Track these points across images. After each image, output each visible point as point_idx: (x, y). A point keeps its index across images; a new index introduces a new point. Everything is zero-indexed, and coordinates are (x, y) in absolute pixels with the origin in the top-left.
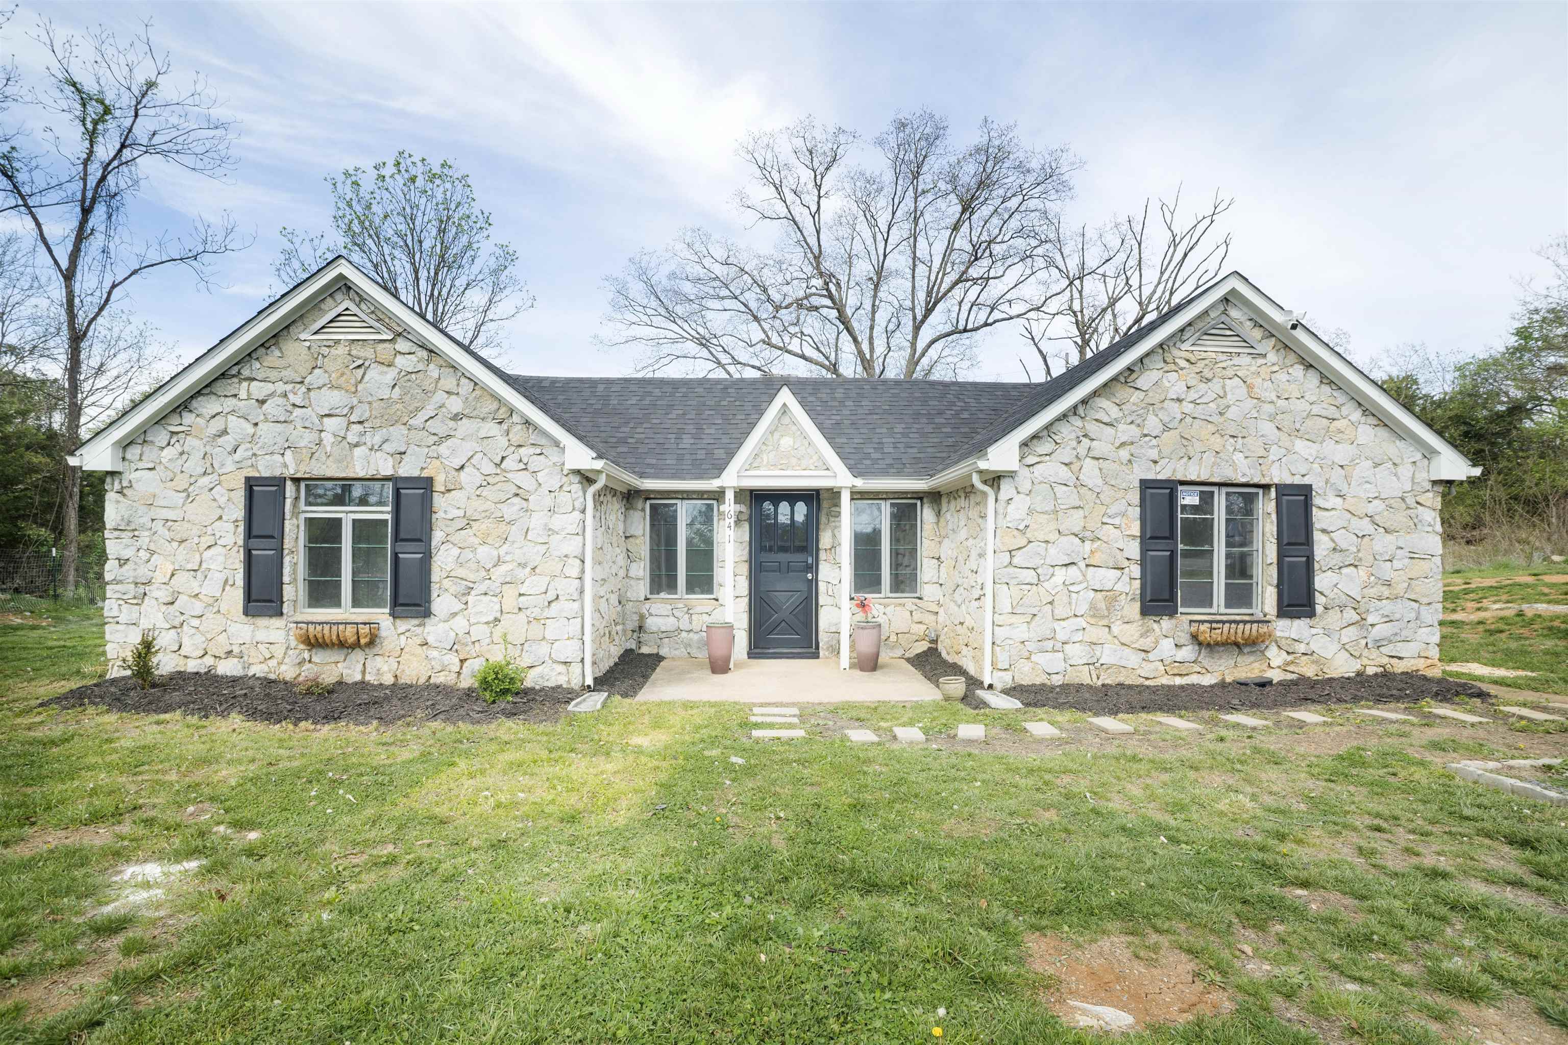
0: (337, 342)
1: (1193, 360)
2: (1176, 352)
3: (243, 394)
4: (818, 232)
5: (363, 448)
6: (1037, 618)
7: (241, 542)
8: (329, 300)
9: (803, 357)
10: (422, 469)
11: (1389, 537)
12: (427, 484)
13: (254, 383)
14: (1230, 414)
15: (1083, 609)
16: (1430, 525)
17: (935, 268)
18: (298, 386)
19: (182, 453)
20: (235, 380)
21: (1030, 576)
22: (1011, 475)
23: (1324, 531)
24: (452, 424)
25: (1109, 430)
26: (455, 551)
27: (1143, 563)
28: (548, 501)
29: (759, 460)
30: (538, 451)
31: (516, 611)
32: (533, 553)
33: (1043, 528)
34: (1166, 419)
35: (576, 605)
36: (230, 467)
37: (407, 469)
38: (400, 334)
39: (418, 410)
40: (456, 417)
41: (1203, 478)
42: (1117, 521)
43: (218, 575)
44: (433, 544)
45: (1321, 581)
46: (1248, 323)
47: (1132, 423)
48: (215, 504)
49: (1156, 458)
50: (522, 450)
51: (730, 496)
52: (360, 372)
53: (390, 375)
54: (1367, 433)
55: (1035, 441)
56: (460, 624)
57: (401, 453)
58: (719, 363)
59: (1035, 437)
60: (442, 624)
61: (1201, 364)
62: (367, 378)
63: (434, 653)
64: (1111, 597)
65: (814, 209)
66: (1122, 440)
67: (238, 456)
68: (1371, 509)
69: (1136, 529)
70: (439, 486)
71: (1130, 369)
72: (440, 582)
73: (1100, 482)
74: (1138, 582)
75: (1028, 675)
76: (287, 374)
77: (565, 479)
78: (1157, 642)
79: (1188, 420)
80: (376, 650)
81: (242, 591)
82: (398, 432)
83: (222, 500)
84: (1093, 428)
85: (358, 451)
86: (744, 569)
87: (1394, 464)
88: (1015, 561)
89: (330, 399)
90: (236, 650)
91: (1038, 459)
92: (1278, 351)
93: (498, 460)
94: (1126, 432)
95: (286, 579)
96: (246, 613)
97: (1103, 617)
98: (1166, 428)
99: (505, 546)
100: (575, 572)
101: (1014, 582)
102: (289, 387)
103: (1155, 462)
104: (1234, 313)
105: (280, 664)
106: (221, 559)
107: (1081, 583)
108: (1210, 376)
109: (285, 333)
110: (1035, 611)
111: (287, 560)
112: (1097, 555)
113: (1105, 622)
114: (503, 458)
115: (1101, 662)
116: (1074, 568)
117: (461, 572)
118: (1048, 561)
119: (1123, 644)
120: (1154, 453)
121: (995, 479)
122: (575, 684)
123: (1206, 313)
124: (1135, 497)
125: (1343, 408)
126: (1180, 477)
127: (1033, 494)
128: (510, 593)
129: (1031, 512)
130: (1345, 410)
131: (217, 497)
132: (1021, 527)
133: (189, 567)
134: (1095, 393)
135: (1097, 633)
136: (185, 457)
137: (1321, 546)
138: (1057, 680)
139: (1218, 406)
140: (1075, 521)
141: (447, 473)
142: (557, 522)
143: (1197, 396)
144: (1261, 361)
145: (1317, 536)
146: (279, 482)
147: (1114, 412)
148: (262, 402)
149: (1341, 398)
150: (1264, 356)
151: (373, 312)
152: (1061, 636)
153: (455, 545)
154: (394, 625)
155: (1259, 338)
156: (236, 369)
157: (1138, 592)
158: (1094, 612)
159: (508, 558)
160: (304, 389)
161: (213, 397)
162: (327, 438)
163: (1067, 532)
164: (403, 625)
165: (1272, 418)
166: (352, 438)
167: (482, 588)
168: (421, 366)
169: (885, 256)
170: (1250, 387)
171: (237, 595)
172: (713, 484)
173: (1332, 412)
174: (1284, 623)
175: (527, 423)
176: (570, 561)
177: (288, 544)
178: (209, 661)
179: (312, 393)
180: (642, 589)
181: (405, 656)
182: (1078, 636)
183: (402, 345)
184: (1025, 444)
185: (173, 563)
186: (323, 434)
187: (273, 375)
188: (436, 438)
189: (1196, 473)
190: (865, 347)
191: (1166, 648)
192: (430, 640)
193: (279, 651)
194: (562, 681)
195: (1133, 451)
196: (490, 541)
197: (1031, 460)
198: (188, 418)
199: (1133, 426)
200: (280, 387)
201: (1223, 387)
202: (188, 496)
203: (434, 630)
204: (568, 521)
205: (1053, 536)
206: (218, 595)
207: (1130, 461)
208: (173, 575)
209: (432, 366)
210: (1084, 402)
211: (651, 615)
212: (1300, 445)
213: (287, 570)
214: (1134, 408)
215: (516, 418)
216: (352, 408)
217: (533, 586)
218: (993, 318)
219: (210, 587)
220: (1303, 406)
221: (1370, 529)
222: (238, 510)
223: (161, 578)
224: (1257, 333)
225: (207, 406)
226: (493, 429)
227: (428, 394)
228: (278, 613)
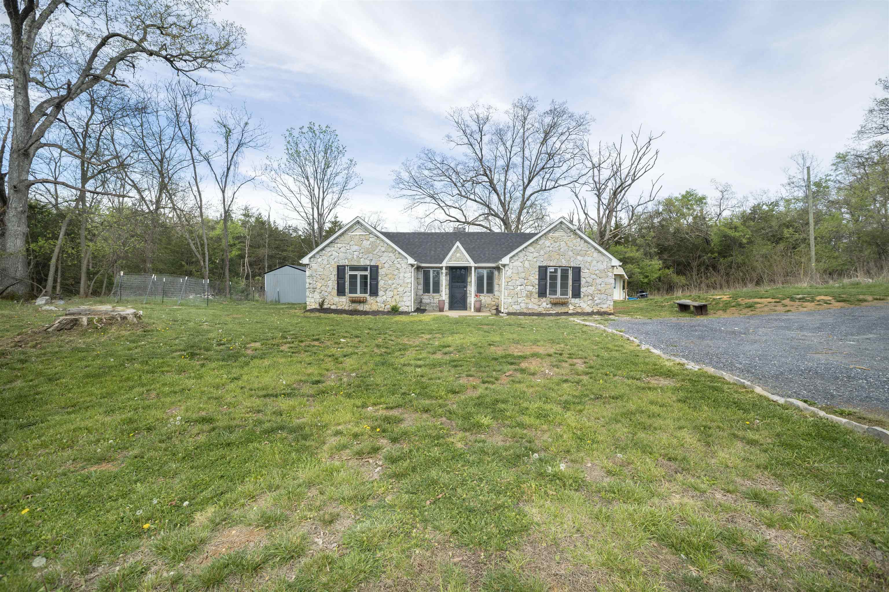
0: (356, 235)
1: (553, 237)
3: (336, 247)
4: (481, 150)
5: (363, 259)
7: (336, 279)
8: (356, 226)
9: (475, 201)
10: (376, 263)
11: (600, 279)
12: (377, 267)
13: (338, 244)
14: (561, 250)
15: (524, 295)
16: (611, 276)
17: (533, 162)
20: (334, 243)
21: (512, 288)
22: (508, 265)
23: (584, 278)
25: (533, 254)
26: (384, 282)
27: (539, 285)
28: (404, 270)
29: (452, 259)
30: (402, 260)
31: (397, 295)
32: (401, 282)
33: (515, 277)
34: (545, 251)
35: (410, 294)
36: (333, 263)
37: (373, 264)
38: (371, 233)
39: (375, 250)
40: (383, 252)
41: (555, 265)
42: (533, 275)
43: (331, 287)
44: (379, 280)
45: (582, 290)
46: (566, 228)
47: (537, 252)
48: (330, 271)
50: (399, 259)
51: (444, 268)
53: (369, 242)
54: (596, 254)
56: (384, 297)
57: (371, 260)
58: (439, 205)
59: (514, 256)
60: (381, 298)
61: (555, 238)
62: (363, 243)
63: (379, 304)
64: (531, 293)
65: (479, 140)
66: (535, 256)
67: (335, 260)
68: (596, 272)
69: (537, 277)
70: (380, 267)
71: (537, 240)
72: (380, 288)
73: (529, 266)
74: (537, 290)
75: (511, 310)
76: (346, 242)
77: (408, 266)
78: (542, 303)
79: (551, 252)
80: (366, 303)
82: (371, 255)
83: (332, 270)
84: (527, 254)
86: (448, 287)
87: (602, 262)
88: (508, 284)
89: (355, 248)
90: (335, 303)
91: (514, 261)
94: (536, 254)
95: (346, 288)
96: (337, 295)
98: (545, 254)
99: (394, 280)
100: (410, 286)
101: (508, 289)
102: (346, 245)
103: (543, 262)
104: (563, 226)
105: (345, 306)
106: (332, 283)
107: (524, 289)
108: (557, 241)
109: (345, 233)
110: (513, 296)
111: (346, 284)
112: (528, 283)
113: (530, 298)
114: (394, 261)
115: (529, 307)
116: (523, 286)
117: (385, 286)
118: (516, 284)
119: (534, 304)
120: (542, 260)
121: (504, 266)
122: (410, 311)
123: (556, 226)
124: (537, 270)
126: (549, 265)
127: (513, 269)
128: (395, 291)
129: (513, 273)
130: (591, 249)
131: (330, 269)
132: (511, 276)
133: (325, 285)
134: (529, 245)
135: (527, 301)
136: (324, 261)
137: (583, 281)
138: (518, 311)
139: (558, 248)
140: (523, 275)
141: (382, 264)
142: (406, 275)
143: (553, 246)
144: (569, 237)
145: (582, 279)
146: (344, 266)
147: (533, 250)
148: (340, 248)
149: (589, 246)
150: (571, 236)
151: (364, 228)
152: (519, 301)
153: (383, 280)
154: (370, 298)
156: (334, 241)
157: (537, 292)
158: (527, 296)
159: (395, 283)
160: (349, 246)
161: (329, 247)
162: (355, 257)
163: (521, 278)
164: (372, 298)
165: (572, 251)
166: (360, 257)
167: (389, 290)
168: (375, 241)
169: (510, 159)
170: (567, 244)
171: (335, 291)
172: (441, 265)
173: (587, 249)
174: (573, 299)
175: (399, 253)
176: (409, 284)
177: (346, 280)
178: (329, 306)
179: (351, 246)
180: (421, 292)
181: (373, 305)
182: (523, 302)
183: (371, 236)
184: (511, 258)
185: (321, 284)
187: (342, 242)
188: (379, 257)
189: (553, 264)
190: (502, 198)
191: (544, 304)
192: (378, 301)
193: (344, 304)
194: (407, 310)
195: (537, 259)
196: (391, 279)
197: (512, 261)
198: (324, 252)
200: (344, 245)
201: (560, 244)
202: (324, 269)
203: (379, 299)
204: (408, 275)
205: (518, 279)
206: (331, 291)
207: (536, 261)
208: (321, 287)
209: (378, 240)
210: (526, 247)
211: (424, 298)
212: (579, 258)
213: (346, 286)
214: (538, 249)
216: (360, 250)
217: (401, 289)
218: (557, 185)
219: (329, 290)
220: (580, 248)
221: (596, 277)
222: (335, 272)
223: (318, 287)
224: (569, 231)
225: (328, 249)
226: (391, 254)
227: (377, 247)
228: (345, 295)
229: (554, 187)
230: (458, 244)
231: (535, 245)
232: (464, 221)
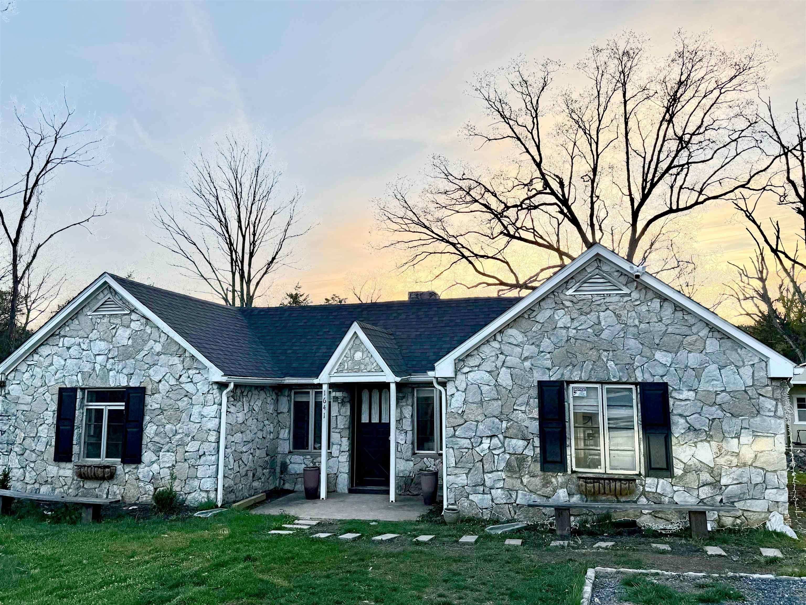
0: (104, 315)
1: (575, 300)
2: (562, 296)
3: (61, 345)
5: (114, 371)
6: (472, 471)
7: (55, 422)
8: (101, 294)
10: (141, 382)
11: (734, 420)
13: (66, 338)
14: (603, 336)
15: (502, 465)
16: (770, 411)
18: (85, 339)
19: (32, 376)
20: (58, 337)
21: (466, 443)
22: (449, 379)
23: (681, 415)
24: (156, 358)
25: (519, 350)
26: (155, 427)
27: (541, 436)
28: (202, 399)
29: (342, 366)
30: (198, 372)
31: (183, 461)
32: (194, 428)
33: (474, 412)
34: (556, 341)
35: (214, 458)
36: (53, 383)
37: (134, 383)
38: (133, 311)
39: (139, 351)
40: (158, 354)
41: (583, 379)
42: (523, 408)
43: (44, 439)
44: (144, 423)
45: (679, 452)
46: (616, 274)
47: (533, 344)
48: (45, 402)
49: (550, 366)
50: (190, 372)
52: (114, 331)
53: (128, 332)
54: (713, 344)
55: (469, 358)
56: (155, 467)
57: (131, 374)
59: (468, 355)
60: (147, 468)
61: (581, 303)
62: (117, 334)
63: (142, 484)
64: (521, 459)
66: (525, 355)
67: (56, 377)
68: (719, 399)
69: (535, 414)
70: (149, 392)
71: (531, 309)
72: (147, 445)
73: (510, 383)
74: (539, 449)
75: (467, 509)
76: (81, 333)
77: (211, 387)
78: (555, 491)
79: (572, 340)
80: (115, 482)
81: (54, 448)
82: (130, 362)
83: (48, 400)
84: (505, 348)
85: (111, 373)
87: (736, 366)
88: (457, 433)
89: (100, 346)
90: (49, 480)
91: (470, 369)
92: (640, 290)
93: (177, 376)
94: (529, 350)
95: (74, 442)
96: (55, 460)
97: (515, 472)
98: (556, 346)
99: (179, 425)
100: (214, 439)
101: (456, 447)
102: (81, 340)
103: (549, 369)
104: (605, 268)
105: (69, 488)
106: (46, 431)
107: (500, 448)
108: (588, 310)
109: (81, 312)
110: (470, 465)
111: (76, 431)
112: (511, 431)
113: (517, 475)
114: (180, 376)
115: (517, 502)
116: (496, 439)
117: (157, 439)
118: (478, 434)
119: (531, 491)
120: (548, 364)
121: (443, 382)
124: (534, 392)
125: (693, 328)
126: (566, 378)
127: (467, 392)
128: (180, 451)
129: (465, 402)
130: (694, 329)
131: (46, 398)
132: (460, 412)
133: (32, 435)
134: (508, 325)
135: (512, 482)
136: (33, 377)
137: (677, 426)
138: (487, 512)
139: (594, 331)
140: (496, 407)
141: (153, 384)
142: (204, 410)
143: (578, 325)
144: (626, 299)
145: (674, 419)
146: (74, 390)
147: (520, 338)
148: (69, 348)
149: (691, 320)
150: (630, 295)
151: (121, 300)
152: (488, 483)
153: (155, 424)
154: (123, 468)
155: (625, 283)
156: (58, 331)
157: (539, 456)
158: (509, 468)
159: (180, 431)
160: (88, 341)
161: (48, 346)
162: (98, 367)
163: (490, 415)
164: (128, 468)
165: (636, 337)
166: (109, 366)
167: (166, 448)
168: (142, 328)
170: (618, 316)
171: (52, 450)
172: (316, 381)
173: (684, 330)
174: (652, 481)
175: (192, 357)
176: (211, 433)
177: (77, 423)
178: (37, 487)
179: (92, 343)
180: (286, 446)
181: (128, 485)
182: (501, 484)
183: (134, 316)
184: (460, 360)
185: (24, 433)
186: (96, 364)
187: (74, 333)
188: (147, 366)
189: (578, 376)
192: (140, 476)
193: (69, 481)
195: (533, 362)
196: (172, 422)
197: (466, 370)
198: (36, 357)
199: (533, 346)
200: (78, 340)
201: (598, 317)
202: (33, 398)
203: (142, 470)
204: (212, 410)
205: (480, 418)
206: (43, 450)
207: (531, 369)
208: (24, 439)
209: (148, 327)
210: (501, 331)
211: (291, 463)
212: (659, 355)
213: (75, 437)
214: (534, 334)
215: (187, 354)
216: (109, 350)
217: (192, 447)
218: (702, 198)
219: (40, 447)
220: (660, 327)
221: (720, 414)
222: (54, 406)
223: (19, 441)
224: (623, 279)
225: (45, 350)
226: (176, 360)
227: (145, 342)
228: (70, 460)
229: (697, 203)
230: (355, 327)
231: (524, 324)
232: (514, 282)
